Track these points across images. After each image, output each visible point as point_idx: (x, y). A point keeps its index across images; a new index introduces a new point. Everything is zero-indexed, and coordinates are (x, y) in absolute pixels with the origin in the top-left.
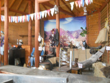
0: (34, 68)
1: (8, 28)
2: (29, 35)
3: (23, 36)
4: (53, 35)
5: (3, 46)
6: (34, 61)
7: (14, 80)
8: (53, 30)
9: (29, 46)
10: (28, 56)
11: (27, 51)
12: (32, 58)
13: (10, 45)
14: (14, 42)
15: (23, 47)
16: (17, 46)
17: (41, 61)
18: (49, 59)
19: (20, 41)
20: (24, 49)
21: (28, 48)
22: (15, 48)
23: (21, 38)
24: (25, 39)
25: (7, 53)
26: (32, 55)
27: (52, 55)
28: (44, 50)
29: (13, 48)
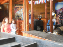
0: (50, 33)
1: (33, 8)
2: (46, 12)
3: (42, 13)
4: (61, 12)
5: (31, 19)
6: (49, 28)
7: (38, 44)
8: (61, 9)
9: (46, 19)
10: (45, 25)
11: (45, 22)
12: (48, 26)
13: (34, 18)
14: (37, 17)
15: (42, 20)
16: (38, 19)
17: (53, 29)
18: (59, 27)
19: (40, 16)
20: (43, 21)
21: (45, 20)
22: (38, 20)
23: (41, 14)
24: (43, 15)
25: (33, 23)
26: (47, 24)
27: (61, 25)
28: (55, 22)
29: (36, 20)
